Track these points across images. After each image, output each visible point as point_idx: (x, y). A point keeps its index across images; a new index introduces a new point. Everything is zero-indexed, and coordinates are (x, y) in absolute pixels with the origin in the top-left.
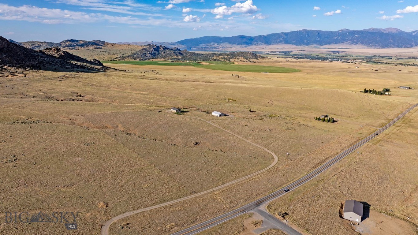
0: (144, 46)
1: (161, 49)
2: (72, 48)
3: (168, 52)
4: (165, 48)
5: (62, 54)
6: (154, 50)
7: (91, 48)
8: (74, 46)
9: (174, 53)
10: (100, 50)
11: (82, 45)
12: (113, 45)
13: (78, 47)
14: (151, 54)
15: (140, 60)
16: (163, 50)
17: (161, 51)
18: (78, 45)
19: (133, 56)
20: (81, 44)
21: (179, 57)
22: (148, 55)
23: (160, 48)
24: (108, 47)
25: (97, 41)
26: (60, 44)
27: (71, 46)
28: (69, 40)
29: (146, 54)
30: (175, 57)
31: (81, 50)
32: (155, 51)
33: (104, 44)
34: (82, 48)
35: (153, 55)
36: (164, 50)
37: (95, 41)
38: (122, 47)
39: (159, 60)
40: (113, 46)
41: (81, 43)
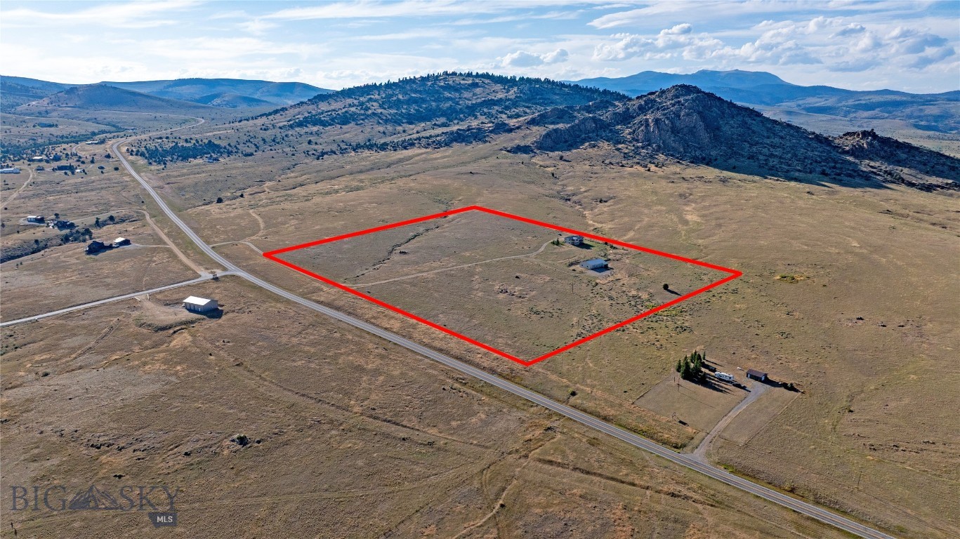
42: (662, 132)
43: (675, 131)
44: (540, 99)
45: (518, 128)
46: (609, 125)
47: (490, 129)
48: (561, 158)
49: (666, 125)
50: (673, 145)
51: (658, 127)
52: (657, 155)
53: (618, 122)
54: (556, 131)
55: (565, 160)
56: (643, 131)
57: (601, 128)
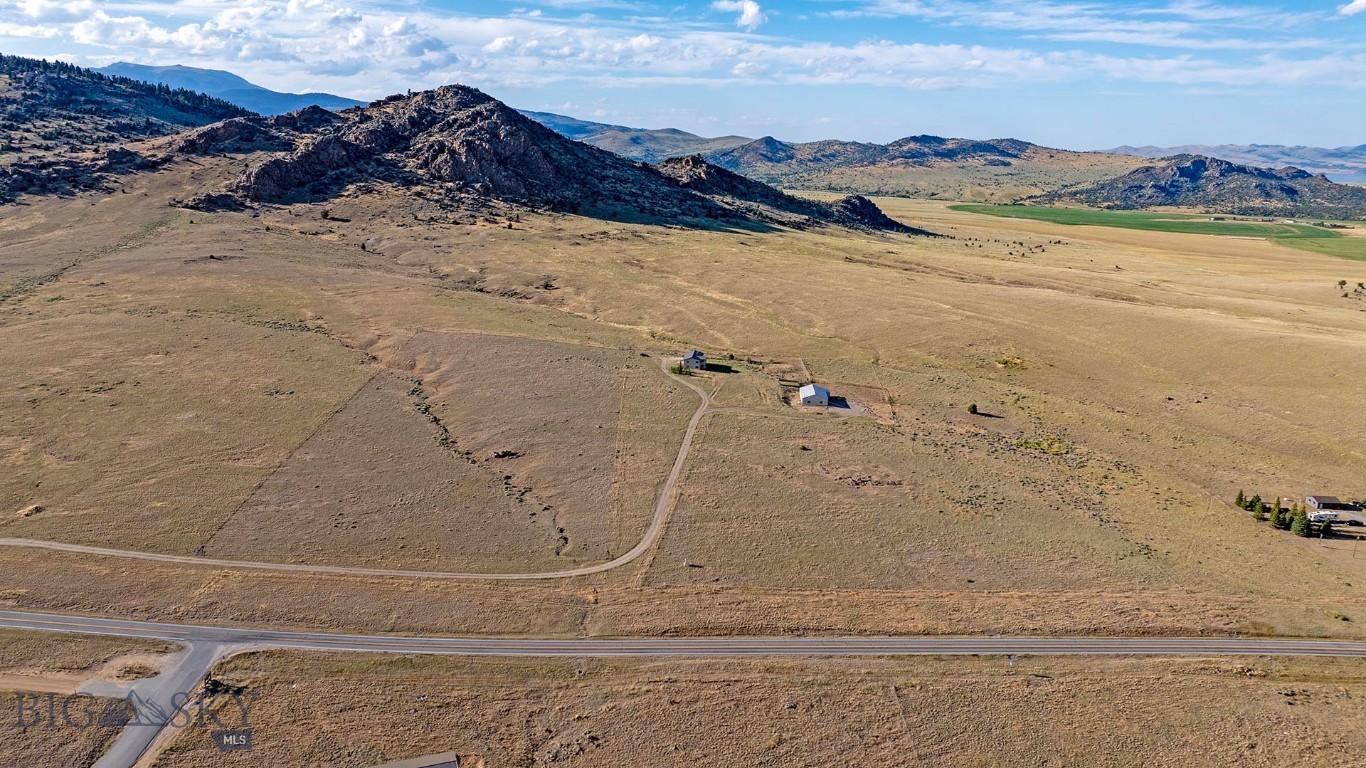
0: (1162, 159)
1: (1213, 171)
2: (915, 163)
3: (1234, 181)
4: (1230, 169)
5: (703, 175)
6: (1180, 176)
7: (976, 162)
8: (924, 155)
9: (1256, 187)
10: (1001, 169)
11: (950, 154)
12: (1052, 153)
13: (933, 160)
14: (1162, 189)
15: (1108, 208)
16: (1217, 175)
17: (1207, 177)
18: (937, 154)
19: (1091, 196)
20: (949, 150)
21: (1274, 204)
22: (1148, 192)
23: (1206, 170)
24: (1036, 160)
25: (1002, 141)
26: (886, 149)
27: (913, 156)
28: (914, 139)
29: (1141, 187)
30: (1257, 203)
31: (941, 168)
32: (1182, 179)
33: (1023, 151)
34: (946, 163)
35: (1169, 193)
36: (1222, 175)
37: (998, 141)
38: (1081, 164)
39: (1183, 209)
40: (1051, 156)
41: (950, 146)
42: (483, 162)
43: (503, 162)
44: (86, 102)
45: (168, 160)
46: (369, 153)
47: (101, 163)
48: (325, 215)
49: (487, 151)
50: (507, 183)
51: (475, 156)
52: (490, 201)
53: (382, 148)
54: (277, 163)
55: (333, 219)
56: (446, 161)
57: (358, 158)
